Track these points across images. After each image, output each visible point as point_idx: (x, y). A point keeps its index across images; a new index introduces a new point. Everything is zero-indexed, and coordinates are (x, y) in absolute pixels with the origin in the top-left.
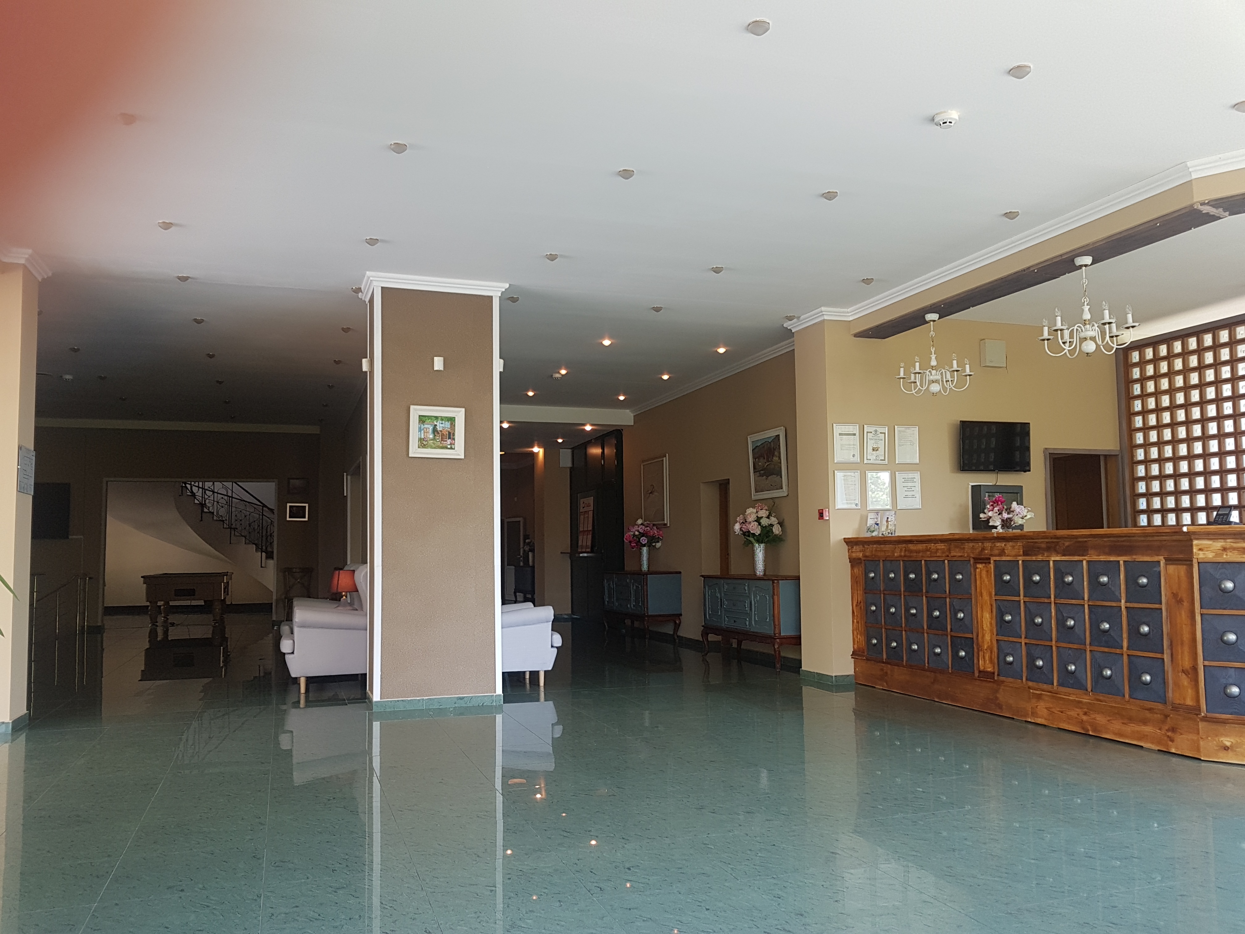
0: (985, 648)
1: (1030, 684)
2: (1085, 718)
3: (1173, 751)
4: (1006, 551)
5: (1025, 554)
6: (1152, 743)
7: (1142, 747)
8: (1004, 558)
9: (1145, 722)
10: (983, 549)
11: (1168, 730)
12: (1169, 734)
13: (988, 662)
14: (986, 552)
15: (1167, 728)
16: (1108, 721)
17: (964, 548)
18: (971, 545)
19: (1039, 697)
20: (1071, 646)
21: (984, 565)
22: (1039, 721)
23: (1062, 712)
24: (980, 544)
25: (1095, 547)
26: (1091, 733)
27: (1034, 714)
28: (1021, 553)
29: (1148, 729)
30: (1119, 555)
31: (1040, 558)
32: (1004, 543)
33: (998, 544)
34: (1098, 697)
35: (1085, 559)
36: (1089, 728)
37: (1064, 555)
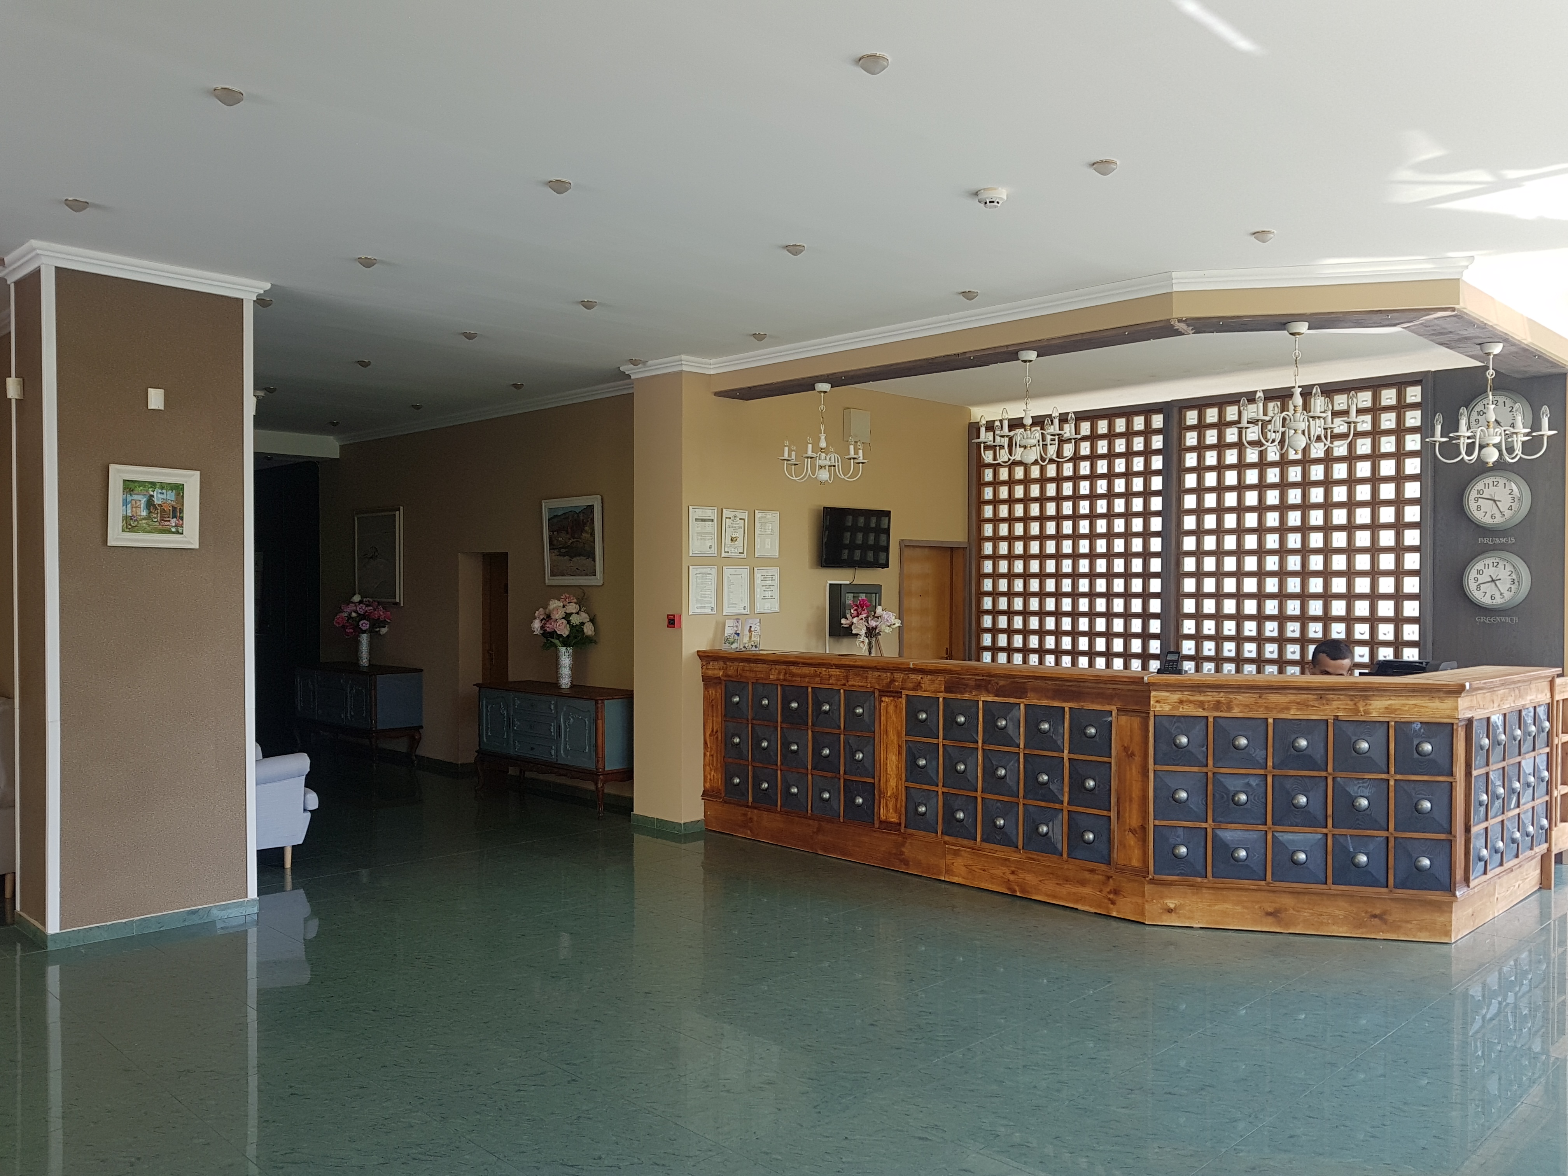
0: (889, 795)
1: (947, 838)
2: (1012, 877)
3: (1114, 914)
4: (923, 685)
5: (948, 690)
6: (1090, 906)
7: (1077, 909)
8: (920, 693)
9: (1083, 883)
10: (893, 681)
11: (1109, 893)
12: (1111, 896)
13: (891, 811)
14: (897, 684)
15: (1108, 890)
16: (1040, 881)
17: (867, 678)
18: (877, 674)
19: (956, 853)
20: (1001, 798)
21: (892, 698)
22: (955, 880)
23: (984, 870)
24: (889, 674)
25: (1035, 690)
26: (1018, 894)
27: (948, 871)
28: (943, 689)
29: (1087, 891)
30: (1065, 701)
31: (966, 696)
32: (921, 676)
33: (913, 676)
34: (1030, 856)
35: (1023, 702)
36: (1017, 888)
37: (996, 696)
